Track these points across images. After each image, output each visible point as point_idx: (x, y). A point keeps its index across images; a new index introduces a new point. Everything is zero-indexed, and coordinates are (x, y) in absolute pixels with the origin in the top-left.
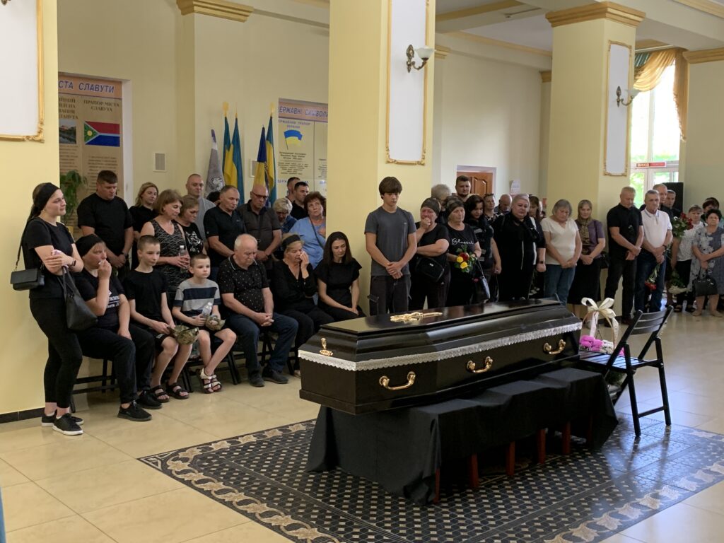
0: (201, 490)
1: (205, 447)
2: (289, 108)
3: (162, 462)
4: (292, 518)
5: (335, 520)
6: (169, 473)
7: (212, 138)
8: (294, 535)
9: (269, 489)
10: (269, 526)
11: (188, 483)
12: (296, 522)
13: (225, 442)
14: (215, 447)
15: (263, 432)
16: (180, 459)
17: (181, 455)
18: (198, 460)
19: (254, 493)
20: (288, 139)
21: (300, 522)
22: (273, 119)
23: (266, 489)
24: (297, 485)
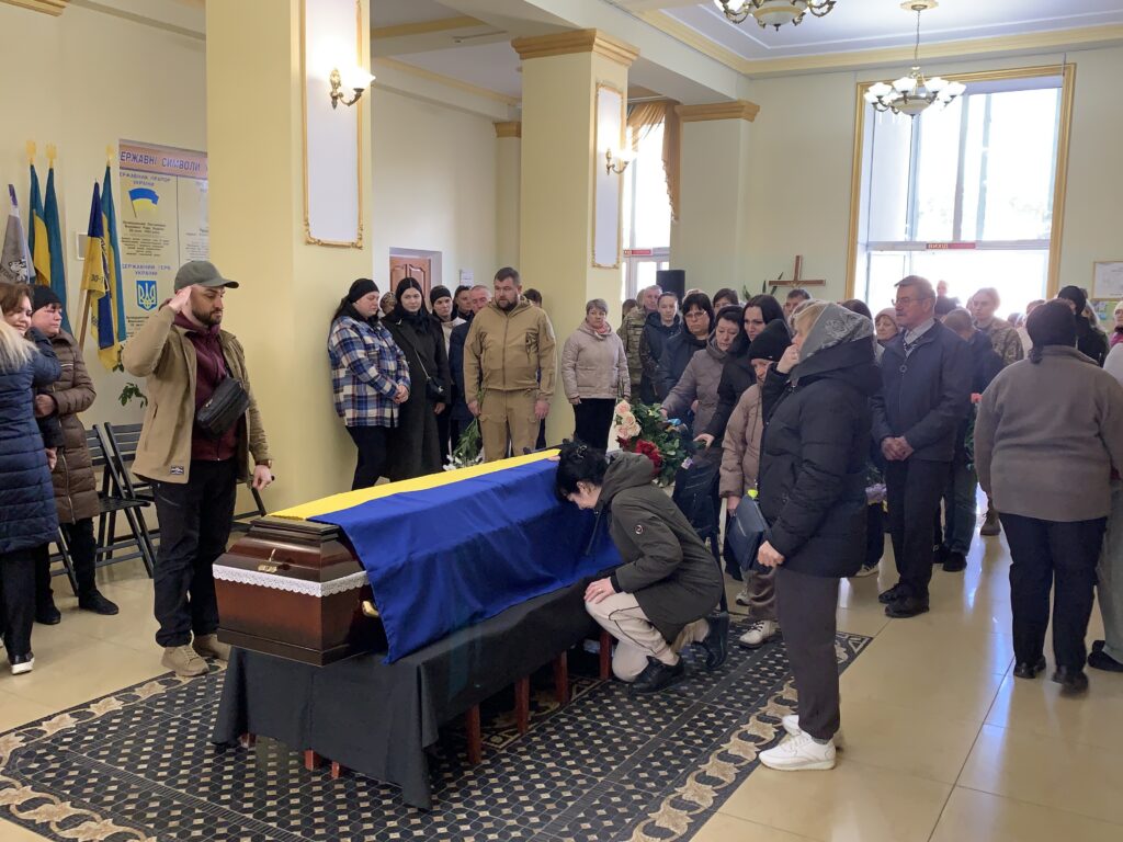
0: (30, 825)
1: (31, 730)
2: (135, 156)
7: (10, 199)
9: (157, 804)
11: (5, 813)
13: (66, 716)
14: (49, 729)
15: (131, 689)
18: (20, 760)
19: (129, 817)
20: (135, 201)
22: (111, 171)
23: (152, 805)
24: (205, 789)
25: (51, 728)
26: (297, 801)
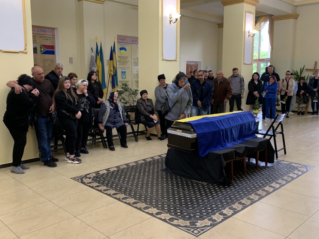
0: (98, 190)
1: (97, 173)
2: (121, 39)
3: (81, 179)
4: (134, 199)
5: (151, 200)
6: (84, 183)
7: (91, 51)
8: (136, 206)
9: (124, 188)
10: (126, 203)
11: (92, 187)
12: (136, 201)
13: (105, 170)
14: (101, 173)
15: (119, 166)
16: (88, 178)
17: (88, 176)
18: (95, 178)
19: (118, 190)
20: (121, 51)
21: (138, 201)
22: (115, 43)
23: (123, 188)
24: (135, 186)
25: (102, 172)
26: (155, 190)
